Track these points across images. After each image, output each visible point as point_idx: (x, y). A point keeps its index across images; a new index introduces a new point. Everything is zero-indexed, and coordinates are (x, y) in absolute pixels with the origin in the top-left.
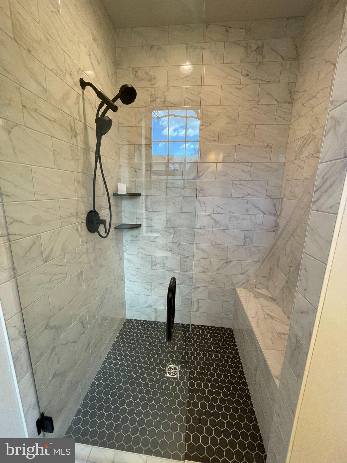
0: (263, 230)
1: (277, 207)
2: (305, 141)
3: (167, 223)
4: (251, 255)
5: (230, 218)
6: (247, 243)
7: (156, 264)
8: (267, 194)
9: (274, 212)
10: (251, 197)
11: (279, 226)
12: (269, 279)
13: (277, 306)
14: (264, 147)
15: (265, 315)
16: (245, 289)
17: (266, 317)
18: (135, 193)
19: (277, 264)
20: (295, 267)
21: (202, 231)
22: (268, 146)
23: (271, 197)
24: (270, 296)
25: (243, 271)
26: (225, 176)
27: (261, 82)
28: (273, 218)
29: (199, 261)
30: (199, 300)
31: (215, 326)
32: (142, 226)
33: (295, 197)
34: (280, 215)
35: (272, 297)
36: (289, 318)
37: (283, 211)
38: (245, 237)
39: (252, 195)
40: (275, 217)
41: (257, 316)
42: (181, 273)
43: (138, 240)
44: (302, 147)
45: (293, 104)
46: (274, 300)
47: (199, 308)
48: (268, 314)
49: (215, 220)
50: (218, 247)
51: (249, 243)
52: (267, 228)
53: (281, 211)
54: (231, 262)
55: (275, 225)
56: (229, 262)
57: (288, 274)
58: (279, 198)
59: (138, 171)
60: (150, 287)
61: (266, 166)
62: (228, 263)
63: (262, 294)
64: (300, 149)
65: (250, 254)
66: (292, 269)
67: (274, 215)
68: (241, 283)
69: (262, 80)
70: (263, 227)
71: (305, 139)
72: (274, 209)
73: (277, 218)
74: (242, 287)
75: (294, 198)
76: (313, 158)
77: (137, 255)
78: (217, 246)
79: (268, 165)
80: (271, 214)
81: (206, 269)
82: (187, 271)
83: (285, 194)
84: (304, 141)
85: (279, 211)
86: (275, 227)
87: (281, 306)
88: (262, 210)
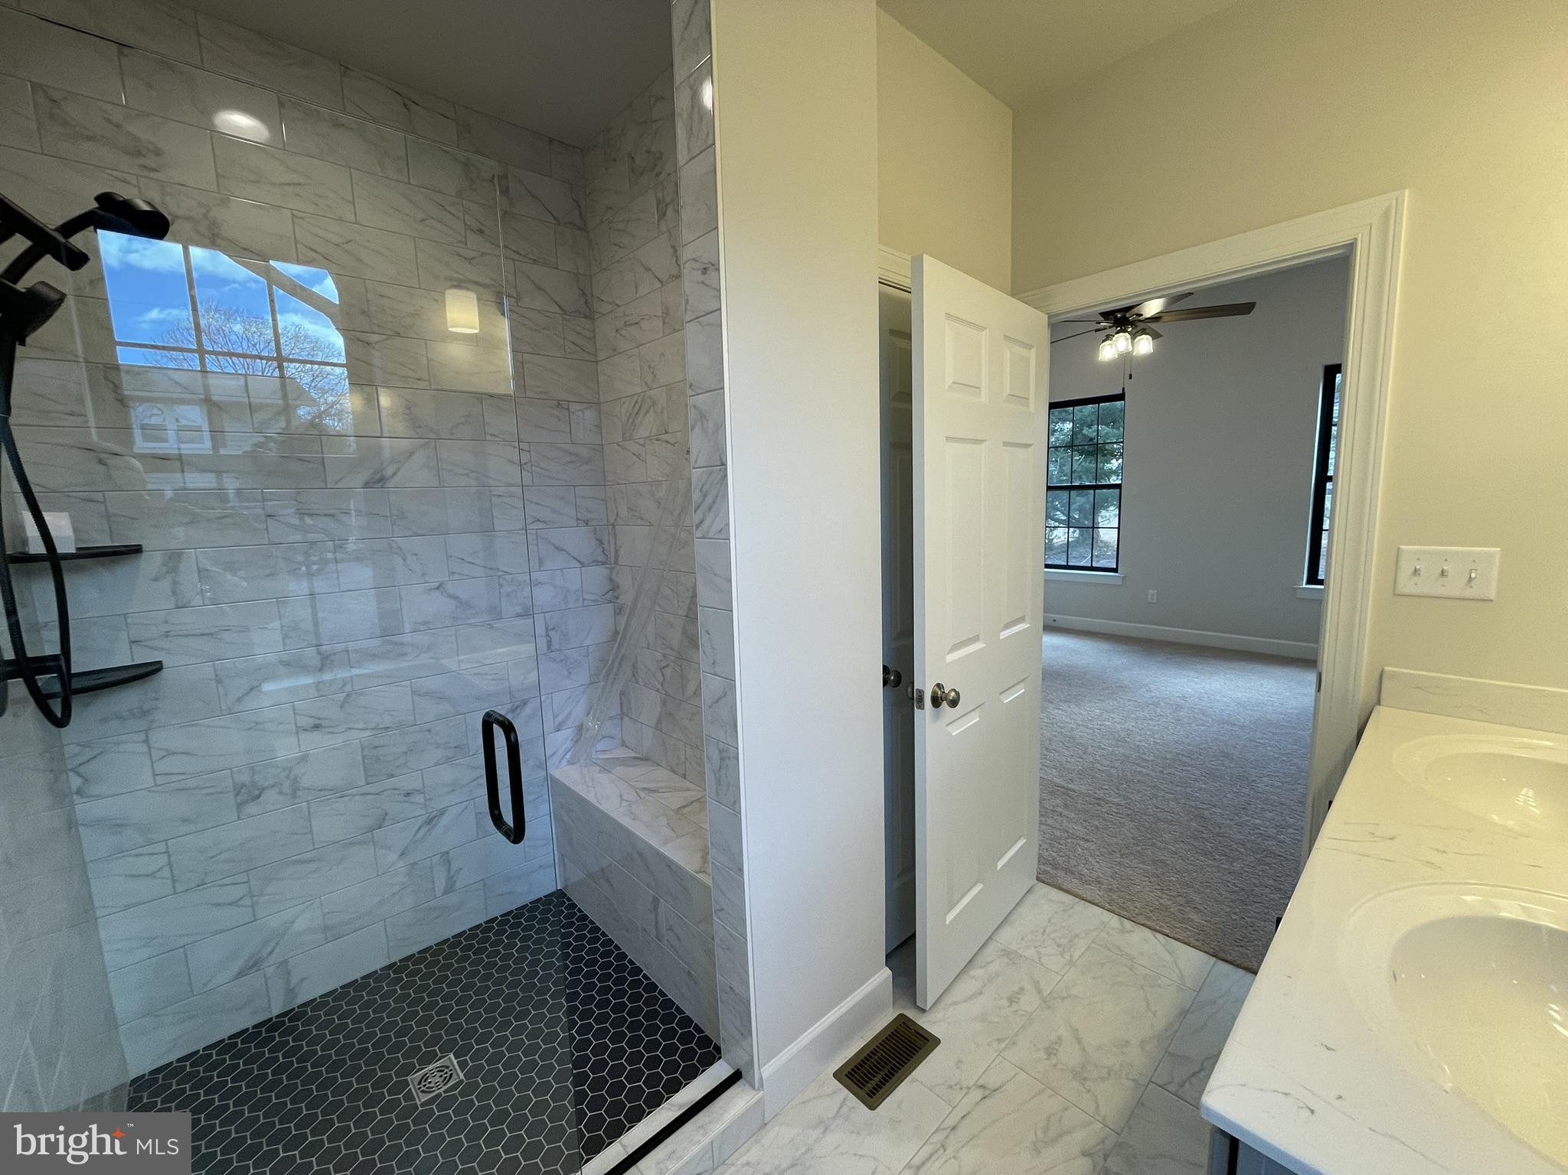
0: (586, 603)
1: (606, 546)
2: (637, 406)
3: (285, 637)
4: (570, 673)
5: (501, 585)
6: (556, 645)
7: (257, 793)
8: (579, 516)
9: (601, 558)
10: (543, 526)
11: (618, 587)
12: (622, 719)
13: (655, 768)
14: (551, 408)
15: (639, 792)
16: (573, 764)
17: (642, 794)
18: (109, 543)
19: (634, 676)
20: (672, 664)
21: (420, 638)
22: (559, 404)
23: (590, 524)
24: (634, 754)
25: (560, 718)
26: (467, 475)
27: (516, 257)
28: (601, 572)
29: (429, 731)
30: (447, 853)
31: (513, 908)
32: (165, 666)
33: (642, 519)
34: (616, 562)
35: (638, 756)
36: (684, 776)
37: (621, 553)
38: (547, 629)
39: (545, 522)
40: (606, 568)
41: (624, 804)
42: (367, 789)
43: (154, 725)
44: (633, 415)
45: (594, 319)
46: (645, 759)
47: (453, 877)
48: (644, 789)
49: (456, 598)
50: (479, 674)
51: (560, 644)
52: (593, 597)
53: (616, 551)
54: (525, 704)
55: (610, 587)
56: (518, 707)
57: (662, 685)
58: (606, 523)
59: (113, 461)
60: (242, 890)
61: (565, 451)
62: (518, 710)
63: (617, 759)
64: (631, 421)
65: (567, 670)
66: (668, 671)
67: (603, 564)
68: (561, 752)
69: (518, 253)
70: (587, 596)
71: (637, 402)
72: (600, 550)
73: (612, 569)
74: (564, 762)
75: (639, 522)
76: (659, 442)
77: (156, 785)
78: (475, 671)
79: (569, 447)
80: (596, 562)
81: (456, 747)
82: (392, 776)
83: (617, 515)
84: (634, 406)
85: (613, 554)
86: (611, 593)
87: (664, 764)
88: (576, 555)
